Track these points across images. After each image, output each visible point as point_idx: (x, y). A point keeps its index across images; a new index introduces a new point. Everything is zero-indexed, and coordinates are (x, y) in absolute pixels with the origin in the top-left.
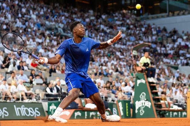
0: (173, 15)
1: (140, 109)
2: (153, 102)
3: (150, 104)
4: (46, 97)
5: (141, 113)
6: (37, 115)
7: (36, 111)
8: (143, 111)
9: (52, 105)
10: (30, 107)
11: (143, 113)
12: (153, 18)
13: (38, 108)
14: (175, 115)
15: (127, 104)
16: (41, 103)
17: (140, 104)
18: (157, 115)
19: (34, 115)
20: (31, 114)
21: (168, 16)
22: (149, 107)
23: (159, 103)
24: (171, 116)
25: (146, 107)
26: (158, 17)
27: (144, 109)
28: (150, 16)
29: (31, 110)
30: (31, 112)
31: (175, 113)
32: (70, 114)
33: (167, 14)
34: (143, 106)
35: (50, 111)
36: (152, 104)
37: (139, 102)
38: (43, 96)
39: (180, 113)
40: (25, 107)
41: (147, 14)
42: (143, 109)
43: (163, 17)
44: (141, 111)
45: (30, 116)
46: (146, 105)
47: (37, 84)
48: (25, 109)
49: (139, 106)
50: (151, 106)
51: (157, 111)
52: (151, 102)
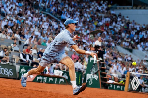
0: (136, 8)
1: (89, 81)
2: (100, 76)
3: (97, 77)
4: (20, 62)
5: (90, 83)
6: (11, 75)
7: (10, 71)
8: (92, 82)
9: (23, 68)
10: (6, 68)
11: (91, 83)
12: (120, 8)
13: (11, 70)
14: (118, 88)
15: (80, 75)
16: (15, 66)
17: (90, 77)
18: (102, 86)
19: (8, 74)
20: (6, 73)
21: (132, 8)
22: (97, 79)
23: (105, 77)
24: (114, 89)
25: (94, 79)
26: (124, 8)
27: (93, 81)
28: (118, 7)
29: (6, 70)
30: (6, 72)
31: (118, 87)
32: (34, 77)
33: (132, 7)
34: (92, 78)
35: (21, 73)
36: (99, 77)
37: (90, 75)
38: (18, 61)
39: (122, 86)
40: (2, 67)
41: (116, 5)
42: (91, 80)
43: (128, 8)
44: (90, 81)
45: (5, 75)
46: (94, 78)
47: (15, 51)
48: (2, 68)
49: (89, 78)
50: (98, 79)
51: (102, 83)
52: (98, 76)
